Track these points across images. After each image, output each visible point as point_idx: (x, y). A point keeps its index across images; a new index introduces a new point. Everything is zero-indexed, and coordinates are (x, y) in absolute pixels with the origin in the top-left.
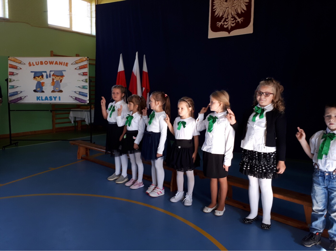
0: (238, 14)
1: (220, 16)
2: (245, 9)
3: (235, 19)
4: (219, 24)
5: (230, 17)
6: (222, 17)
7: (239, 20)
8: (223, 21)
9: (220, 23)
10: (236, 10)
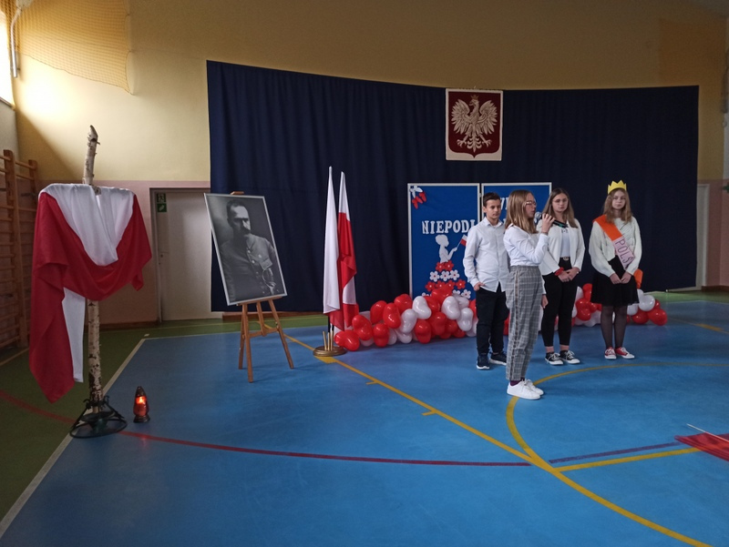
0: (484, 134)
1: (462, 132)
2: (493, 130)
3: (481, 140)
4: (460, 143)
5: (474, 135)
6: (464, 135)
7: (486, 142)
8: (465, 139)
9: (462, 142)
10: (482, 129)
